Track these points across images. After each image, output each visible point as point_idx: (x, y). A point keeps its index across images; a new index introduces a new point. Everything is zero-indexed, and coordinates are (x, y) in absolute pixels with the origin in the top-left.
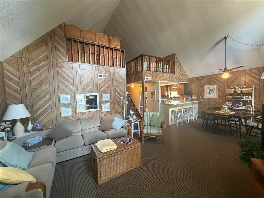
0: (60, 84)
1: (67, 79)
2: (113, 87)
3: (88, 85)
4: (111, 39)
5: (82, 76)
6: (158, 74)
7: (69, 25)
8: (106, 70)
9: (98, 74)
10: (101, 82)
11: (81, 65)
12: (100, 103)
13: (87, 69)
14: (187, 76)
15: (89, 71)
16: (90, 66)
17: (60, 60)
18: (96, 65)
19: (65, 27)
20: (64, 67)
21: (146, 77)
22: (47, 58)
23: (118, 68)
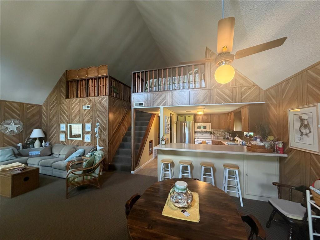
0: (61, 116)
1: (65, 112)
2: (96, 117)
3: (76, 116)
4: (100, 68)
5: (72, 109)
6: (158, 95)
7: (70, 70)
8: (90, 101)
9: (83, 106)
10: (85, 112)
11: (73, 100)
12: (83, 134)
13: (76, 102)
14: (255, 86)
15: (77, 104)
16: (78, 100)
17: (62, 99)
18: (83, 97)
19: (67, 73)
20: (64, 104)
21: (135, 103)
22: (56, 99)
23: (100, 97)
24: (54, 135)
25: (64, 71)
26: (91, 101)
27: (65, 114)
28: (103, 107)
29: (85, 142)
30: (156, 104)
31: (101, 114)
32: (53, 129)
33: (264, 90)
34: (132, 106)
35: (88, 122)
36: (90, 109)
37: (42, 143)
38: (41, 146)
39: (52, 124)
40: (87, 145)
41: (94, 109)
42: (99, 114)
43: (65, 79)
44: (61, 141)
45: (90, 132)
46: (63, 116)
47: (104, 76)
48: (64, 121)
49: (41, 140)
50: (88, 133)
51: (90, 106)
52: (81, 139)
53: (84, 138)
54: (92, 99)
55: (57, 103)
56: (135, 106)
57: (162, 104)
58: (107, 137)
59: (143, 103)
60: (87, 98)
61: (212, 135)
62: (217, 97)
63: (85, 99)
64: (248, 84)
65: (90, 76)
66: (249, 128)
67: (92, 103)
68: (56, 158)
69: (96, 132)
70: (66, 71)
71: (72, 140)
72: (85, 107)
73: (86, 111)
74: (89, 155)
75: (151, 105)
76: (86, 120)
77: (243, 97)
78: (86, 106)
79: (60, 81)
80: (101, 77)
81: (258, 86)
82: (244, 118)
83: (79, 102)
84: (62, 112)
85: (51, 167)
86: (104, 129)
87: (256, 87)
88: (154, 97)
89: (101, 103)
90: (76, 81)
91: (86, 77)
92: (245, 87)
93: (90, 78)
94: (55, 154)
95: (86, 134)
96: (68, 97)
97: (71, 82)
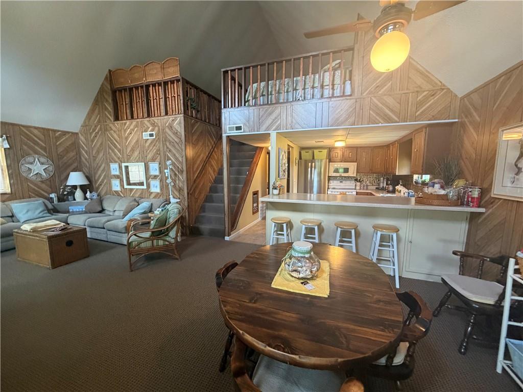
0: (110, 151)
1: (115, 144)
2: (164, 152)
3: (133, 150)
4: (165, 64)
5: (127, 138)
6: (266, 110)
7: (116, 70)
8: (153, 125)
9: (144, 133)
10: (147, 144)
11: (126, 123)
12: (147, 179)
13: (132, 127)
14: (443, 89)
15: (133, 130)
16: (134, 122)
17: (108, 121)
18: (141, 118)
19: (111, 76)
20: (112, 129)
21: (228, 126)
22: (99, 121)
23: (170, 117)
24: (102, 181)
25: (106, 72)
26: (156, 124)
27: (116, 147)
28: (176, 133)
29: (152, 193)
30: (264, 127)
31: (174, 146)
32: (99, 172)
33: (460, 97)
34: (223, 132)
35: (153, 160)
36: (154, 137)
37: (87, 193)
38: (86, 198)
39: (98, 164)
40: (155, 196)
41: (161, 138)
42: (170, 147)
43: (109, 87)
44: (115, 191)
45: (158, 176)
46: (113, 151)
47: (173, 79)
48: (117, 160)
49: (84, 189)
50: (155, 177)
51: (154, 133)
52: (145, 187)
53: (148, 186)
54: (156, 121)
55: (101, 129)
56: (228, 132)
57: (274, 128)
58: (185, 184)
59: (242, 125)
60: (148, 119)
61: (358, 184)
62: (371, 112)
63: (146, 121)
64: (432, 87)
65: (150, 79)
66: (423, 166)
67: (157, 128)
68: (110, 215)
69: (167, 175)
70: (110, 71)
71: (131, 190)
72: (146, 135)
73: (149, 142)
74: (158, 211)
75: (256, 129)
76: (150, 156)
77: (419, 110)
78: (149, 133)
79: (102, 91)
80: (169, 80)
81: (449, 89)
82: (417, 150)
83: (136, 126)
84: (111, 143)
85: (104, 228)
86: (179, 170)
87: (445, 90)
88: (261, 115)
89: (171, 127)
90: (128, 90)
91: (144, 81)
92: (425, 91)
93: (150, 83)
94: (108, 211)
95: (152, 179)
96: (117, 118)
97: (120, 91)
